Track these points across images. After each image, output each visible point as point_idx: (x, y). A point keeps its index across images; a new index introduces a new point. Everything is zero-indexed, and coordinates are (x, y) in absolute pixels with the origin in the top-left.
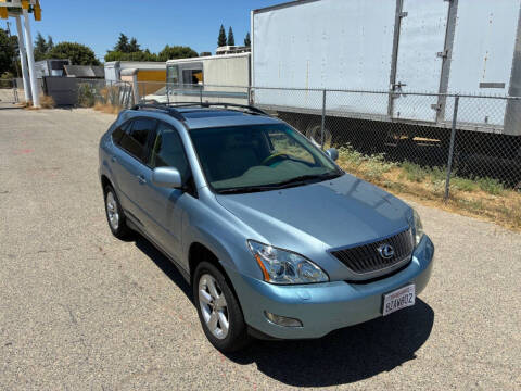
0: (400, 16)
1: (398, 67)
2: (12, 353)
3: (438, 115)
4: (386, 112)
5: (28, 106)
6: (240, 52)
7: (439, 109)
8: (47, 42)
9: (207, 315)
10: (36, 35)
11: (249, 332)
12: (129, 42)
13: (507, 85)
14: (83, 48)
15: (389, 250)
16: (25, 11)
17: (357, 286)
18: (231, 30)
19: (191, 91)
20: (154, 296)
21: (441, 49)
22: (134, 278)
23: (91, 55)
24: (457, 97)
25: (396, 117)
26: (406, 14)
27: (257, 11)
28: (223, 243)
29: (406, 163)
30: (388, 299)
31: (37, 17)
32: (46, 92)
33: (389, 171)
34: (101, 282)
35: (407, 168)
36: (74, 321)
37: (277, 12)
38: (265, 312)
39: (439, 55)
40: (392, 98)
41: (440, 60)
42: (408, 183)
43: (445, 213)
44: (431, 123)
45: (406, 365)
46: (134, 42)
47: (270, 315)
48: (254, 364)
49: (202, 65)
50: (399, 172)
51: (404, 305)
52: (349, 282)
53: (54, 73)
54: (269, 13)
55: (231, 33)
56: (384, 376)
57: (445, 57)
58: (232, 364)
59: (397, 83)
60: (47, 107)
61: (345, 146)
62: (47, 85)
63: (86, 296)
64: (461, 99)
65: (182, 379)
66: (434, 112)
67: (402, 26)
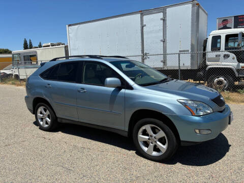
0: (143, 26)
3: (164, 64)
6: (59, 45)
7: (165, 62)
11: (182, 144)
13: (190, 51)
18: (30, 40)
19: (30, 66)
21: (162, 39)
24: (179, 54)
26: (145, 25)
27: (70, 25)
37: (82, 26)
38: (195, 130)
39: (161, 41)
40: (143, 60)
41: (162, 43)
44: (161, 68)
47: (197, 131)
48: (178, 163)
49: (36, 52)
54: (77, 26)
55: (30, 42)
57: (164, 41)
59: (145, 53)
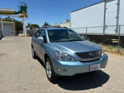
0: (105, 9)
1: (105, 21)
2: (3, 78)
3: (116, 33)
4: (103, 33)
5: (24, 36)
6: (68, 22)
7: (116, 31)
8: (30, 24)
9: (48, 72)
10: (28, 23)
11: (55, 74)
12: (47, 23)
14: (37, 25)
15: (92, 54)
16: (24, 16)
17: (83, 63)
20: (38, 70)
21: (116, 16)
22: (35, 66)
23: (38, 26)
24: (120, 26)
25: (105, 34)
26: (107, 9)
27: (72, 12)
28: (50, 52)
29: (108, 45)
30: (91, 67)
31: (27, 18)
32: (28, 33)
33: (104, 47)
34: (27, 66)
35: (108, 46)
36: (18, 73)
38: (58, 68)
39: (116, 17)
40: (104, 29)
41: (116, 19)
42: (109, 50)
43: (118, 56)
44: (115, 35)
45: (99, 88)
46: (48, 24)
47: (59, 69)
48: (58, 84)
50: (106, 47)
51: (97, 69)
52: (81, 61)
53: (30, 30)
56: (92, 90)
58: (52, 84)
59: (105, 25)
60: (28, 36)
61: (93, 42)
62: (28, 32)
63: (23, 69)
64: (121, 26)
65: (39, 86)
66: (115, 32)
67: (106, 12)
